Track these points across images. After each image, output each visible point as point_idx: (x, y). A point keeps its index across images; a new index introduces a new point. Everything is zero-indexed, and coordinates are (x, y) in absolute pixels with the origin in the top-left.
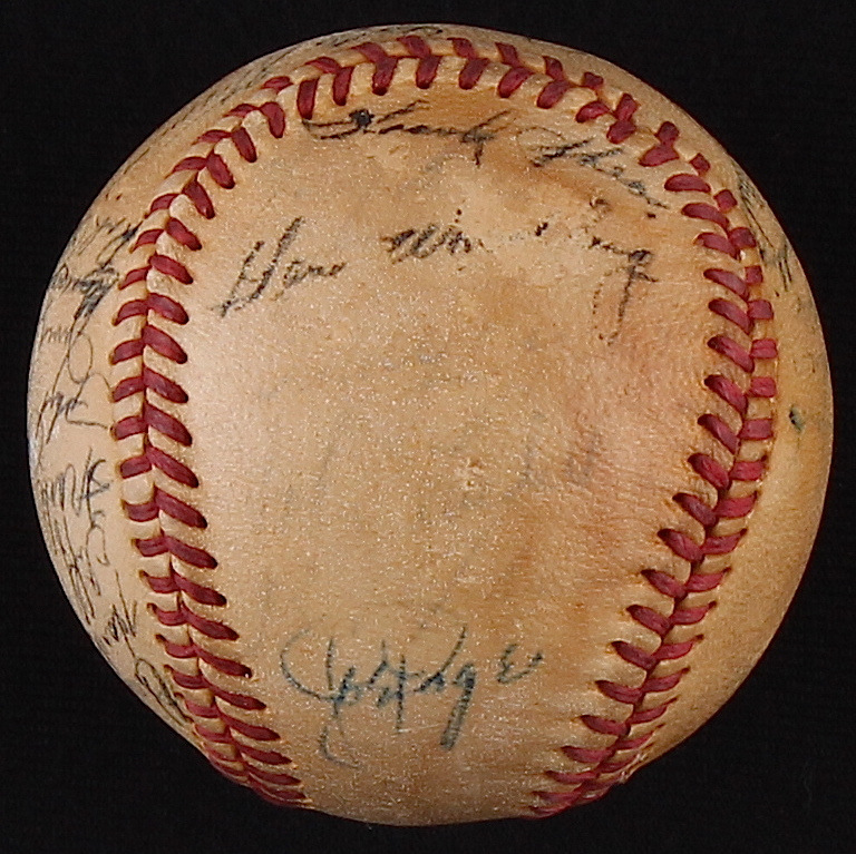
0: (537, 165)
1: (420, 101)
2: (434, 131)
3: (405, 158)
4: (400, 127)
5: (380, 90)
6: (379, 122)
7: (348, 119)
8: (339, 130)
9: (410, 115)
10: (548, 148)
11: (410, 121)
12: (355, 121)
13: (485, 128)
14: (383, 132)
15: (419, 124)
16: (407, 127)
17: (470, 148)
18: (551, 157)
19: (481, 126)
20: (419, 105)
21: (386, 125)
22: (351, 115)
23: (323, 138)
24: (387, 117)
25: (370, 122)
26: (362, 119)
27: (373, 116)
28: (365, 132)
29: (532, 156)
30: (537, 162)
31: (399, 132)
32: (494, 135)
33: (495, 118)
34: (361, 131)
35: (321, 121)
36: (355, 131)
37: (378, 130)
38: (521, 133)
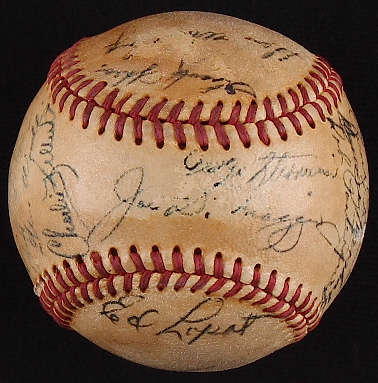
0: (154, 65)
1: (203, 93)
2: (199, 76)
3: (214, 65)
4: (214, 81)
5: (220, 104)
6: (223, 86)
7: (236, 91)
8: (241, 87)
9: (209, 86)
10: (148, 74)
11: (209, 83)
12: (233, 89)
13: (176, 79)
14: (222, 79)
15: (206, 81)
16: (211, 80)
17: (184, 68)
18: (148, 70)
19: (178, 80)
20: (205, 91)
21: (220, 83)
22: (235, 93)
23: (248, 85)
24: (219, 87)
25: (227, 86)
26: (230, 89)
27: (225, 89)
28: (230, 81)
29: (156, 69)
30: (155, 66)
31: (215, 78)
32: (172, 76)
33: (171, 85)
34: (232, 83)
35: (248, 95)
36: (234, 84)
37: (224, 81)
38: (160, 79)
